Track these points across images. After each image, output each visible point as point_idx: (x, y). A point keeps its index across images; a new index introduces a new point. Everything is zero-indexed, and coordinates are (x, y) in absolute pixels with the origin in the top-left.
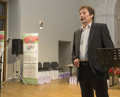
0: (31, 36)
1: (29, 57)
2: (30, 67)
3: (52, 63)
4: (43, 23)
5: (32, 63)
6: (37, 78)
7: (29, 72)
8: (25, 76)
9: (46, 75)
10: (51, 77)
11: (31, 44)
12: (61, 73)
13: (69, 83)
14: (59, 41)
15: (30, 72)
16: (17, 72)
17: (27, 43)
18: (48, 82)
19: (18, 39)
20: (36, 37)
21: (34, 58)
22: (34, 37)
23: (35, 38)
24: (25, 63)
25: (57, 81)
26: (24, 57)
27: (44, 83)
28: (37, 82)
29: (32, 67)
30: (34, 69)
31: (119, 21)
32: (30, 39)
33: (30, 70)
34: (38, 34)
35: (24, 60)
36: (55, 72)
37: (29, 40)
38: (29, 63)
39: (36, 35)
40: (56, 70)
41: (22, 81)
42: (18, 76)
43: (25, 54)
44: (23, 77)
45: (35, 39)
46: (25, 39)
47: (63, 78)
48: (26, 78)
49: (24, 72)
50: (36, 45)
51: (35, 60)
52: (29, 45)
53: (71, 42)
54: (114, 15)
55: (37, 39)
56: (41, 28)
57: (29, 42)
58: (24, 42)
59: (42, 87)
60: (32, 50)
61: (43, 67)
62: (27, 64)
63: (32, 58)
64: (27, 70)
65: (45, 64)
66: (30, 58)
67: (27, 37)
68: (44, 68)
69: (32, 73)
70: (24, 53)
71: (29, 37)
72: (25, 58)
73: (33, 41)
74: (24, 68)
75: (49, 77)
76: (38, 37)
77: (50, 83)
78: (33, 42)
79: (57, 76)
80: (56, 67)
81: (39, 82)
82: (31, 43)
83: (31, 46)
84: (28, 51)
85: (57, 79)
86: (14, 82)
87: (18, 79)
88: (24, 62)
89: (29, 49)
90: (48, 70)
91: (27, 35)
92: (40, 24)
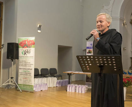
0: (28, 40)
1: (25, 62)
2: (26, 73)
3: (51, 69)
4: (41, 26)
5: (28, 69)
6: (33, 84)
7: (24, 78)
8: (20, 82)
9: (43, 82)
10: (48, 84)
11: (27, 49)
12: (59, 81)
13: (67, 91)
14: (59, 46)
15: (26, 79)
16: (12, 78)
17: (23, 47)
18: (45, 90)
19: (13, 43)
20: (33, 42)
21: (30, 64)
22: (30, 41)
24: (21, 69)
25: (55, 89)
26: (19, 62)
27: (40, 91)
28: (32, 88)
29: (28, 73)
30: (30, 75)
31: (126, 25)
32: (27, 43)
33: (26, 76)
35: (20, 65)
36: (53, 79)
37: (25, 44)
38: (25, 69)
39: (33, 39)
40: (54, 77)
41: (17, 87)
42: (13, 82)
43: (20, 59)
44: (18, 83)
45: (31, 44)
46: (21, 43)
47: (62, 86)
48: (21, 85)
49: (19, 78)
50: (32, 50)
51: (31, 65)
52: (25, 49)
53: (72, 47)
54: (120, 19)
55: (34, 44)
56: (39, 31)
57: (26, 46)
58: (20, 46)
59: (38, 95)
60: (28, 55)
61: (40, 73)
62: (23, 70)
63: (28, 64)
64: (22, 76)
65: (42, 70)
66: (26, 64)
67: (23, 41)
68: (41, 75)
69: (28, 79)
70: (19, 57)
71: (25, 41)
72: (21, 63)
74: (19, 74)
75: (46, 84)
76: (34, 41)
77: (47, 90)
78: (29, 46)
79: (55, 83)
80: (55, 74)
81: (34, 89)
82: (27, 47)
83: (27, 51)
84: (24, 56)
85: (55, 86)
86: (9, 88)
87: (13, 86)
88: (20, 67)
89: (25, 53)
90: (46, 77)
91: (23, 39)
92: (38, 27)
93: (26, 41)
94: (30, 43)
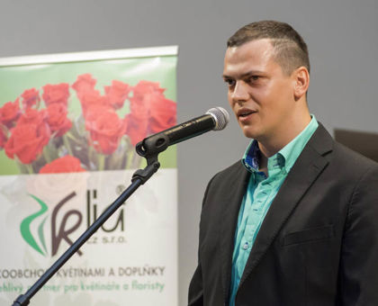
0: (86, 81)
11: (79, 181)
17: (39, 167)
20: (150, 98)
22: (119, 89)
23: (139, 99)
32: (74, 111)
34: (173, 63)
37: (60, 127)
46: (8, 117)
67: (30, 98)
71: (57, 95)
73: (115, 138)
76: (171, 95)
78: (109, 152)
82: (83, 160)
83: (79, 203)
89: (60, 236)
93: (64, 89)
94: (123, 113)
